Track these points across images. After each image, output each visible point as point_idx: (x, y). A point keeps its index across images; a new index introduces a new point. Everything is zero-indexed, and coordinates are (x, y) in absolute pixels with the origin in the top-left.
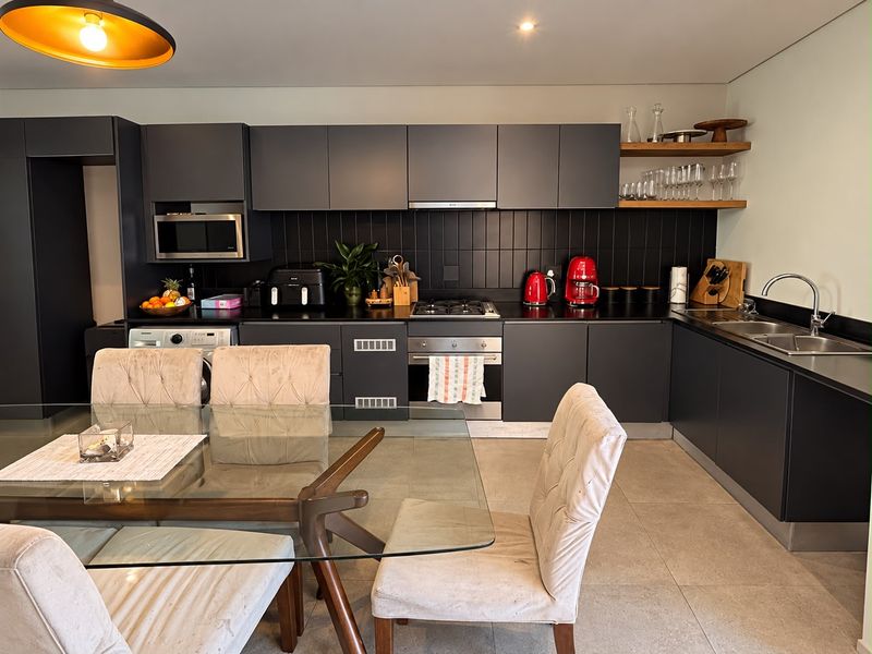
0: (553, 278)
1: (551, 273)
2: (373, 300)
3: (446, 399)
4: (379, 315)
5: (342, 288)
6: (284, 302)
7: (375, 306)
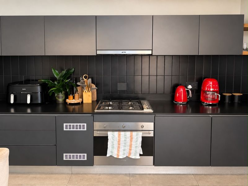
0: (191, 89)
1: (190, 87)
2: (70, 101)
3: (118, 155)
4: (74, 109)
5: (54, 94)
6: (18, 102)
7: (71, 104)
